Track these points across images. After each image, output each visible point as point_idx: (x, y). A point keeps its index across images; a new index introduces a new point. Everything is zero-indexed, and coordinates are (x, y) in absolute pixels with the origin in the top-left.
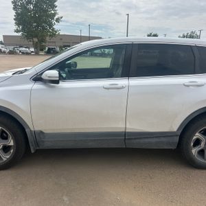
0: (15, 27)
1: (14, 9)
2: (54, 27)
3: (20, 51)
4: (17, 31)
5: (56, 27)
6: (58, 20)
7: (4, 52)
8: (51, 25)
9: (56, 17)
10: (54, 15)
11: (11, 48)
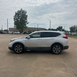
0: (14, 26)
1: (14, 20)
2: (26, 25)
3: (14, 33)
4: (15, 27)
5: (27, 25)
6: (28, 23)
7: (10, 33)
8: (25, 25)
9: (27, 22)
10: (26, 22)
11: (12, 32)
